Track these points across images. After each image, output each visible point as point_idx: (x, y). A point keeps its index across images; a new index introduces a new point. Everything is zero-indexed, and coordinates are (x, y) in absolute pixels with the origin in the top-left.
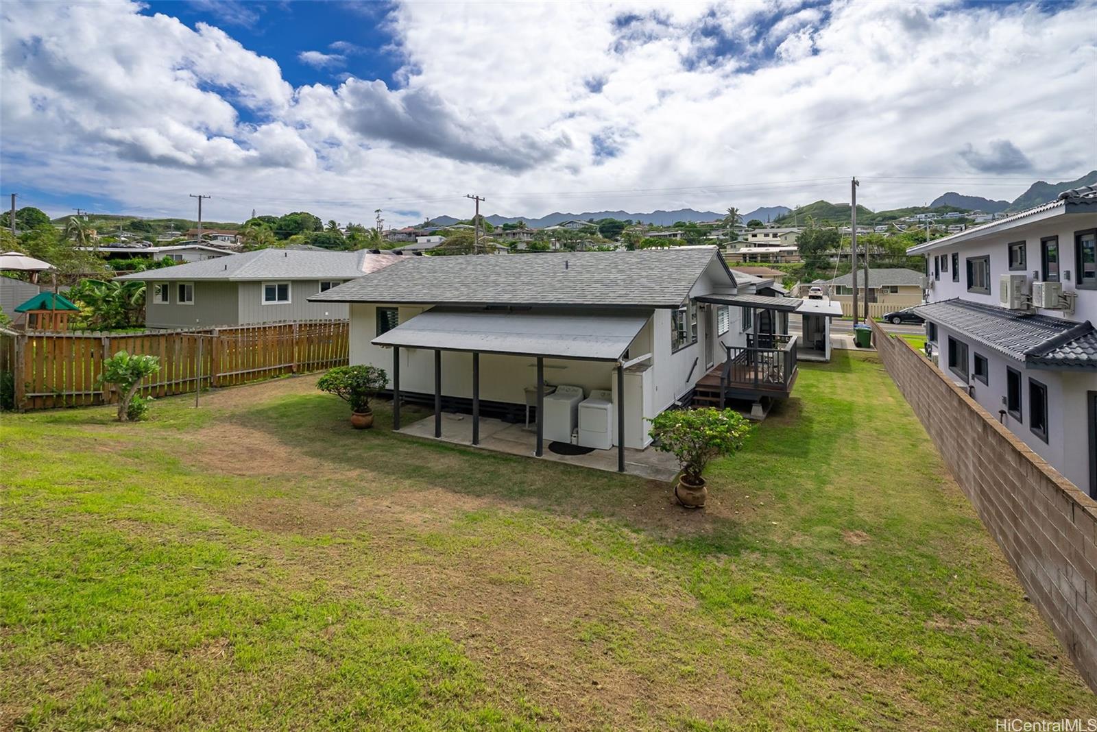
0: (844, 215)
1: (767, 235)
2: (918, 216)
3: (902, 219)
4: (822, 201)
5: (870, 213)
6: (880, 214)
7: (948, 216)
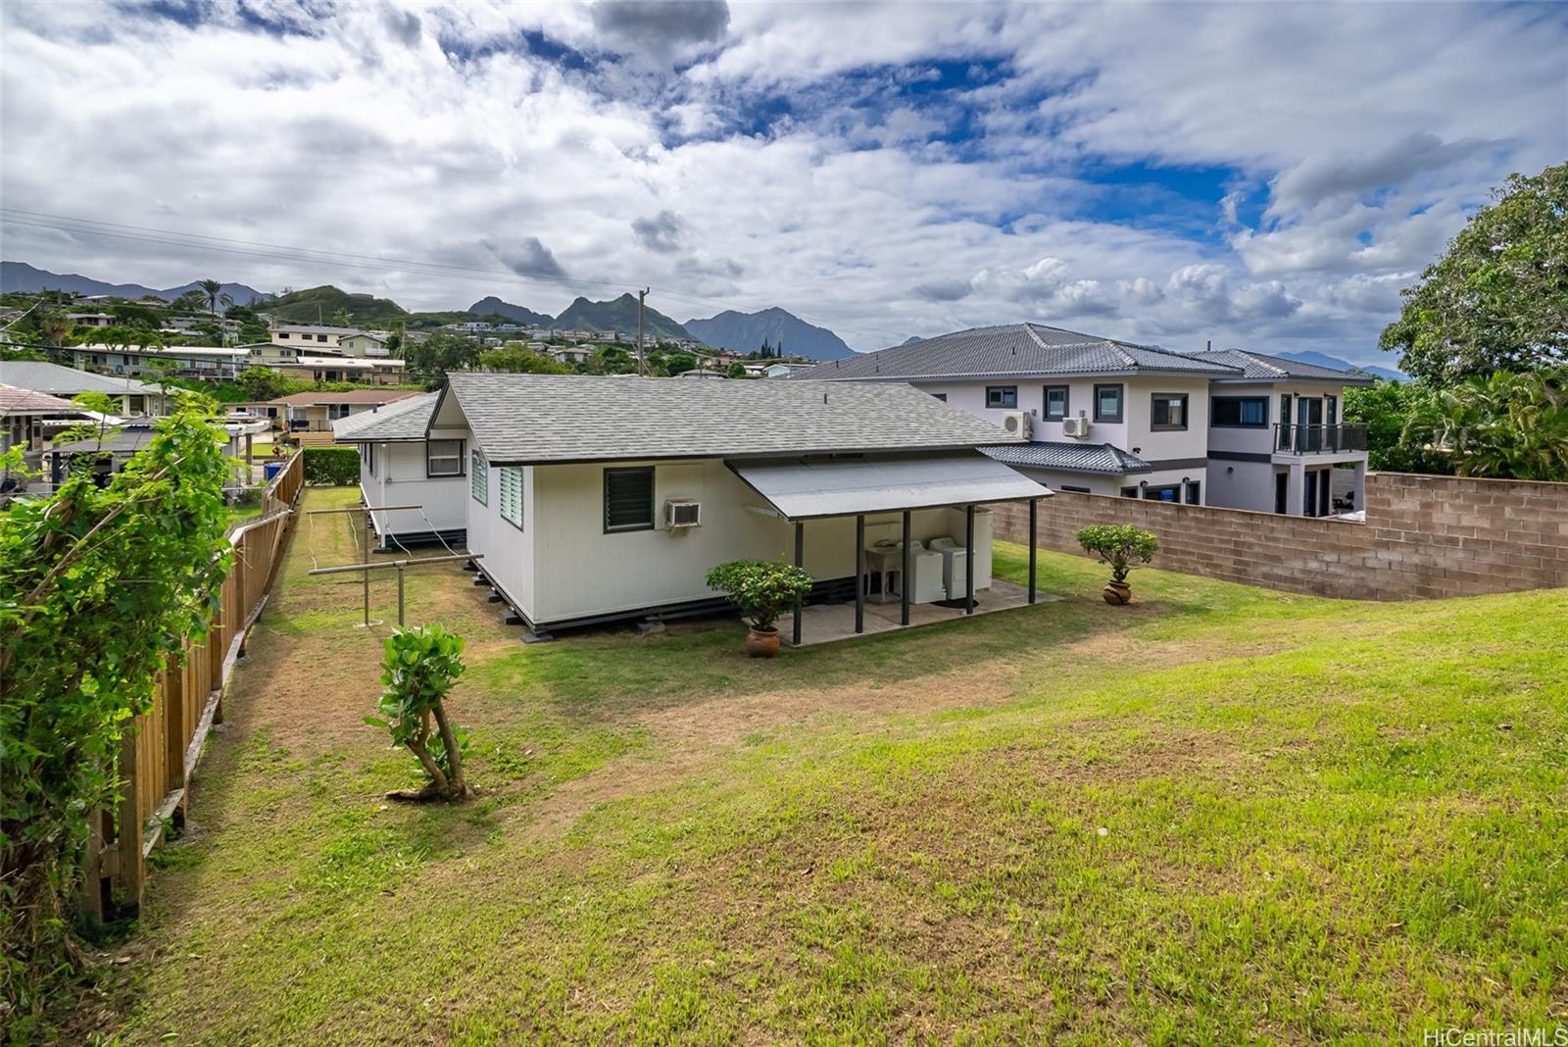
0: (368, 312)
1: (307, 337)
2: (469, 324)
3: (450, 327)
4: (331, 287)
5: (403, 313)
6: (419, 316)
7: (504, 328)
